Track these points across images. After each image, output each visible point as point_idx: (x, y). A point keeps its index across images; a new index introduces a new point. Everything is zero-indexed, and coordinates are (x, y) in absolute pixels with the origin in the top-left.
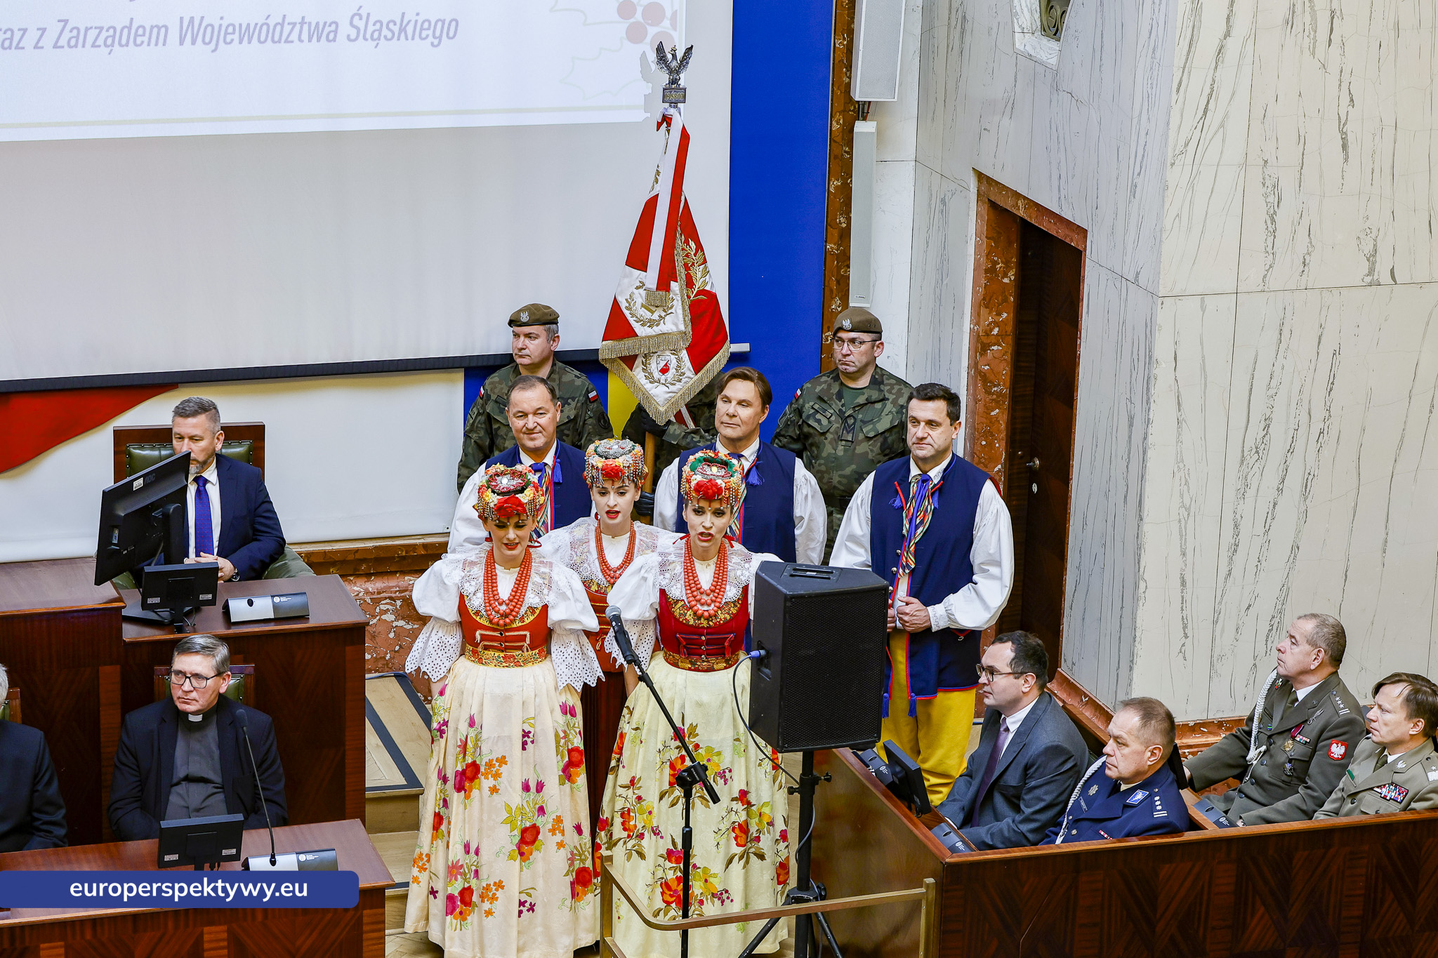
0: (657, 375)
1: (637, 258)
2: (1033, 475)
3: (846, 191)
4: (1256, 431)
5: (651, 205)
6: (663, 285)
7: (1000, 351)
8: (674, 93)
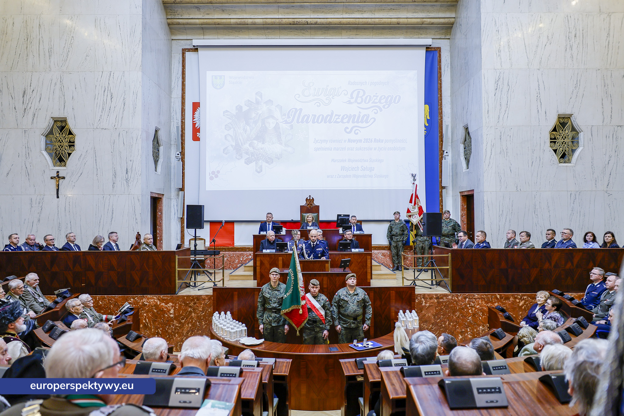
0: (414, 218)
1: (411, 202)
2: (471, 234)
3: (442, 199)
4: (501, 212)
5: (412, 195)
6: (415, 205)
7: (465, 217)
8: (414, 180)
